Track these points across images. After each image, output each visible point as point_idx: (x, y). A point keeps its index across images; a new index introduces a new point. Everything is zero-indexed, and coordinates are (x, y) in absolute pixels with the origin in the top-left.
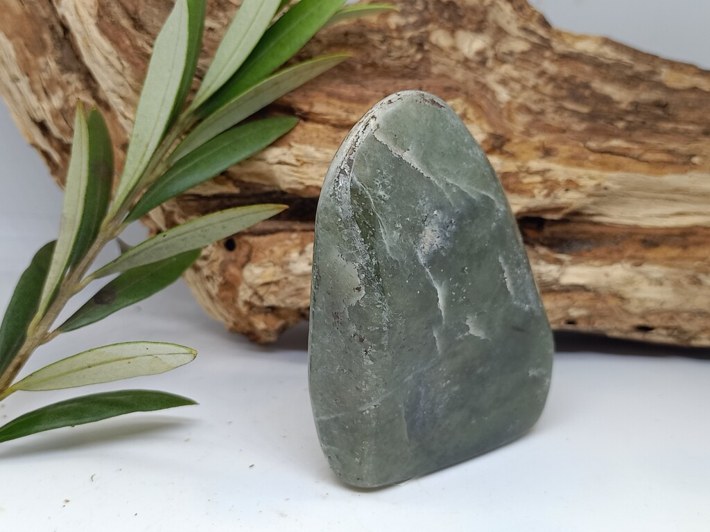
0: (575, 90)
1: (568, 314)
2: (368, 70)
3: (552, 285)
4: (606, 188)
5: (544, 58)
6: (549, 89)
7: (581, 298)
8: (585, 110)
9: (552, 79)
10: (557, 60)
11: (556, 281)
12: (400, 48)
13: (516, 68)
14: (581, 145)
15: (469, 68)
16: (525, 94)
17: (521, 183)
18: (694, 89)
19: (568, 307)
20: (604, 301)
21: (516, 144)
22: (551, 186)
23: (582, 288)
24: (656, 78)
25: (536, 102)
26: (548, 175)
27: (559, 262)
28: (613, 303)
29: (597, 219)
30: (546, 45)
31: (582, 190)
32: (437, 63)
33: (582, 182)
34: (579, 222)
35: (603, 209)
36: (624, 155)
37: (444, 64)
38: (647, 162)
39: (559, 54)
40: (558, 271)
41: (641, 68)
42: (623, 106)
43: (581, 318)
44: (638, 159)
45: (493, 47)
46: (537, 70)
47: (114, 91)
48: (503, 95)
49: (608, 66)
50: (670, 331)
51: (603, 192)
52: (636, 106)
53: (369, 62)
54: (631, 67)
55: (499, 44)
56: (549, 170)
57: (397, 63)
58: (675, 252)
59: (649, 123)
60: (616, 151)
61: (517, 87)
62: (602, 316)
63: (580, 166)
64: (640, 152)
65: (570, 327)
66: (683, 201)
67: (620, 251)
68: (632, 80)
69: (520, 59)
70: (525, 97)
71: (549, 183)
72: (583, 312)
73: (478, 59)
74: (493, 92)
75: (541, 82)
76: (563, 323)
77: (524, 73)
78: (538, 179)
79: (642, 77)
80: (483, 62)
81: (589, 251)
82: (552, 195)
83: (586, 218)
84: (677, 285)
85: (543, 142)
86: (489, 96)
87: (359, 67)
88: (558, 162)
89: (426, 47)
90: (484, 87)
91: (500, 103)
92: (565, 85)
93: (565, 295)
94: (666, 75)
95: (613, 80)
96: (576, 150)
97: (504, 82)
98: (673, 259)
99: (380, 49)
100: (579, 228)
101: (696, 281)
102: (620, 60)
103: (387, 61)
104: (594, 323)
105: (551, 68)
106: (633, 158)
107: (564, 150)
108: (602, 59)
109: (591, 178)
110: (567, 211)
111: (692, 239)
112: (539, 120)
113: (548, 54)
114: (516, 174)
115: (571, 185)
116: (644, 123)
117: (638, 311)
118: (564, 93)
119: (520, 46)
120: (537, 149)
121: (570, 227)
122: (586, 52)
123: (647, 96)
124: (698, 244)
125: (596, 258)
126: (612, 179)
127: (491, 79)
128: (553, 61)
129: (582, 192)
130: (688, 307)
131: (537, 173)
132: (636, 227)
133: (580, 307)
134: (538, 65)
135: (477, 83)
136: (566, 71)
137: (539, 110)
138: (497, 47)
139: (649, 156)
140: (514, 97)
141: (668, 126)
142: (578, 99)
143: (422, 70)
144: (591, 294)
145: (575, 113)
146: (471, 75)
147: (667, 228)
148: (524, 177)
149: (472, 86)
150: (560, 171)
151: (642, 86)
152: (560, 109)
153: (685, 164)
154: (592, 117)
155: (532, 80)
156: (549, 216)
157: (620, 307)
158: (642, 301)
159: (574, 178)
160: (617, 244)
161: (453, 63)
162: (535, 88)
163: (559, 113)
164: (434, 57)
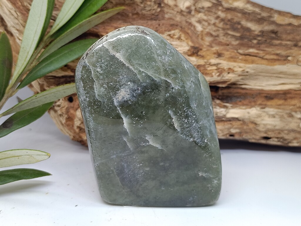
0: (233, 25)
1: (230, 132)
2: (135, 16)
3: (223, 118)
4: (247, 72)
5: (219, 10)
6: (221, 25)
7: (236, 124)
8: (238, 35)
9: (223, 20)
10: (225, 11)
11: (225, 116)
12: (150, 6)
13: (205, 15)
14: (236, 51)
15: (183, 15)
16: (210, 27)
17: (207, 70)
18: (290, 24)
19: (231, 128)
20: (248, 125)
21: (204, 51)
22: (221, 71)
23: (237, 119)
24: (272, 19)
25: (215, 31)
26: (219, 66)
27: (225, 107)
28: (251, 126)
29: (243, 86)
30: (220, 4)
31: (236, 73)
32: (167, 13)
33: (235, 69)
34: (235, 88)
35: (246, 82)
36: (256, 56)
37: (171, 13)
38: (266, 59)
39: (226, 8)
40: (225, 111)
41: (265, 14)
42: (256, 33)
43: (236, 133)
44: (262, 58)
45: (194, 5)
46: (216, 16)
47: (14, 27)
48: (199, 28)
49: (249, 14)
50: (279, 139)
51: (246, 74)
52: (263, 33)
53: (135, 12)
54: (260, 14)
55: (197, 3)
56: (220, 64)
57: (149, 13)
58: (281, 102)
59: (268, 41)
60: (252, 54)
61: (206, 24)
62: (246, 133)
63: (235, 61)
64: (264, 54)
65: (231, 138)
66: (285, 78)
67: (255, 102)
68: (261, 21)
69: (207, 11)
70: (210, 29)
71: (220, 70)
72: (238, 131)
73: (187, 10)
74: (194, 27)
75: (217, 21)
76: (228, 136)
77: (209, 17)
78: (215, 68)
79: (265, 19)
80: (190, 12)
81: (240, 101)
82: (221, 75)
83: (238, 86)
84: (282, 117)
85: (217, 51)
86: (192, 28)
87: (130, 15)
88: (225, 60)
89: (162, 5)
90: (190, 24)
91: (198, 31)
92: (229, 23)
93: (229, 122)
94: (276, 18)
95: (251, 21)
96: (233, 54)
97: (199, 22)
98: (280, 105)
99: (140, 6)
100: (236, 91)
101: (291, 116)
102: (254, 11)
103: (144, 12)
104: (242, 136)
105: (222, 15)
106: (260, 57)
107: (227, 54)
108: (246, 10)
109: (240, 67)
110: (229, 83)
111: (288, 96)
112: (216, 40)
113: (220, 8)
114: (204, 66)
115: (230, 70)
116: (266, 41)
117: (264, 130)
118: (228, 27)
119: (207, 4)
120: (215, 53)
121: (231, 90)
122: (239, 7)
123: (267, 28)
124: (291, 98)
125: (243, 105)
126: (250, 68)
127: (193, 20)
128: (223, 11)
129: (236, 74)
130: (287, 128)
131: (214, 65)
132: (262, 90)
133: (236, 128)
134: (216, 13)
135: (187, 22)
136: (229, 16)
137: (216, 35)
138: (196, 5)
139: (267, 57)
140: (204, 29)
141: (277, 42)
142: (235, 29)
143: (160, 16)
144: (241, 122)
145: (233, 36)
146: (184, 18)
147: (277, 91)
148: (208, 67)
149: (184, 23)
150: (225, 64)
151: (265, 23)
152: (226, 34)
153: (285, 60)
154: (241, 38)
155: (213, 21)
156: (220, 86)
157: (255, 128)
158: (265, 125)
159: (232, 67)
160: (254, 98)
161: (176, 12)
162: (214, 24)
163: (226, 36)
164: (166, 10)
